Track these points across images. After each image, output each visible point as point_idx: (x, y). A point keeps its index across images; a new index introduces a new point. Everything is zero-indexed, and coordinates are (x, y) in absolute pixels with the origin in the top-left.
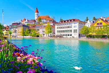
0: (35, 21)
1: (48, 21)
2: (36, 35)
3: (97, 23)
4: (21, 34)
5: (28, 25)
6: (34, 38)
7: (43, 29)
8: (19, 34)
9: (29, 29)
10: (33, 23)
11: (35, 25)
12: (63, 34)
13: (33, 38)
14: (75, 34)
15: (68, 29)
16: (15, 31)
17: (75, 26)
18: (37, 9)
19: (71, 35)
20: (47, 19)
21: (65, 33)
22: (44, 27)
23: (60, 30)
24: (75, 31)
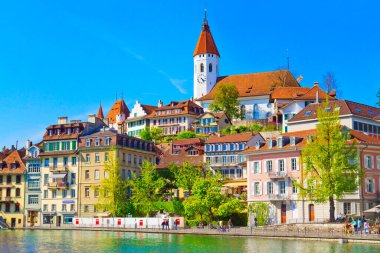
0: (195, 110)
1: (297, 108)
2: (220, 211)
4: (102, 201)
5: (147, 135)
6: (207, 230)
7: (276, 162)
8: (92, 200)
9: (162, 165)
10: (185, 124)
11: (201, 135)
13: (194, 230)
16: (66, 183)
18: (207, 28)
20: (282, 92)
22: (286, 142)
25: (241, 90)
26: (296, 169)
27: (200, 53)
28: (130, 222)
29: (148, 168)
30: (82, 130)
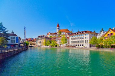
0: (56, 34)
1: (67, 33)
2: (55, 45)
3: (108, 33)
5: (50, 37)
8: (43, 44)
9: (51, 40)
10: (55, 35)
11: (56, 37)
12: (76, 44)
13: (52, 47)
14: (86, 45)
15: (81, 40)
16: (40, 42)
17: (86, 37)
18: (58, 24)
19: (83, 45)
21: (78, 44)
23: (73, 40)
24: (87, 42)
25: (62, 31)
26: (61, 41)
27: (57, 27)
28: (46, 46)
29: (48, 41)
30: (42, 37)
